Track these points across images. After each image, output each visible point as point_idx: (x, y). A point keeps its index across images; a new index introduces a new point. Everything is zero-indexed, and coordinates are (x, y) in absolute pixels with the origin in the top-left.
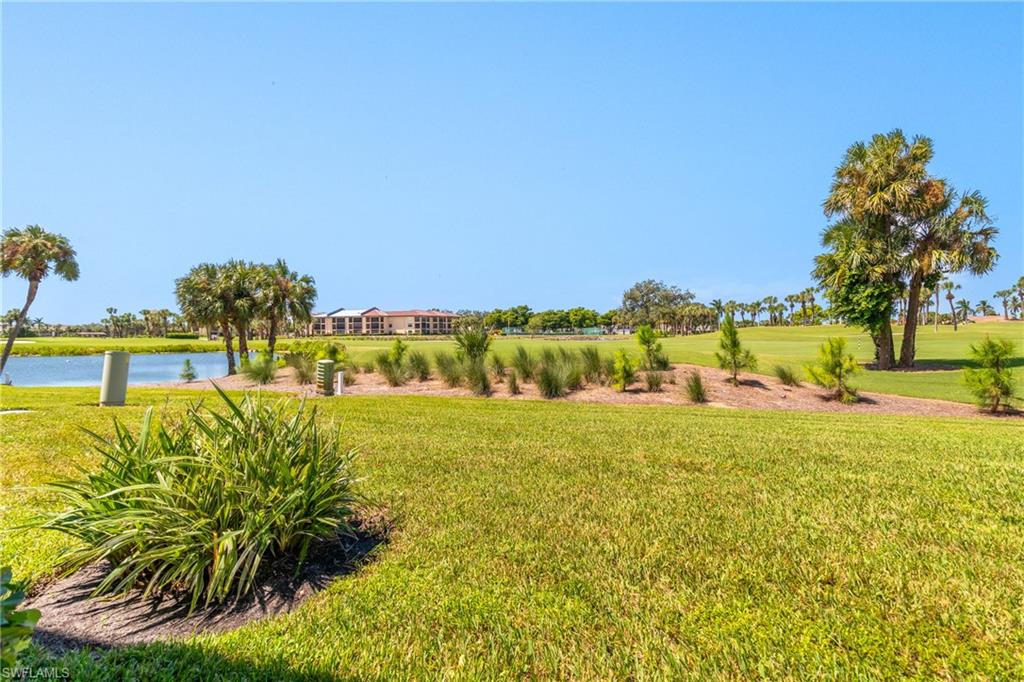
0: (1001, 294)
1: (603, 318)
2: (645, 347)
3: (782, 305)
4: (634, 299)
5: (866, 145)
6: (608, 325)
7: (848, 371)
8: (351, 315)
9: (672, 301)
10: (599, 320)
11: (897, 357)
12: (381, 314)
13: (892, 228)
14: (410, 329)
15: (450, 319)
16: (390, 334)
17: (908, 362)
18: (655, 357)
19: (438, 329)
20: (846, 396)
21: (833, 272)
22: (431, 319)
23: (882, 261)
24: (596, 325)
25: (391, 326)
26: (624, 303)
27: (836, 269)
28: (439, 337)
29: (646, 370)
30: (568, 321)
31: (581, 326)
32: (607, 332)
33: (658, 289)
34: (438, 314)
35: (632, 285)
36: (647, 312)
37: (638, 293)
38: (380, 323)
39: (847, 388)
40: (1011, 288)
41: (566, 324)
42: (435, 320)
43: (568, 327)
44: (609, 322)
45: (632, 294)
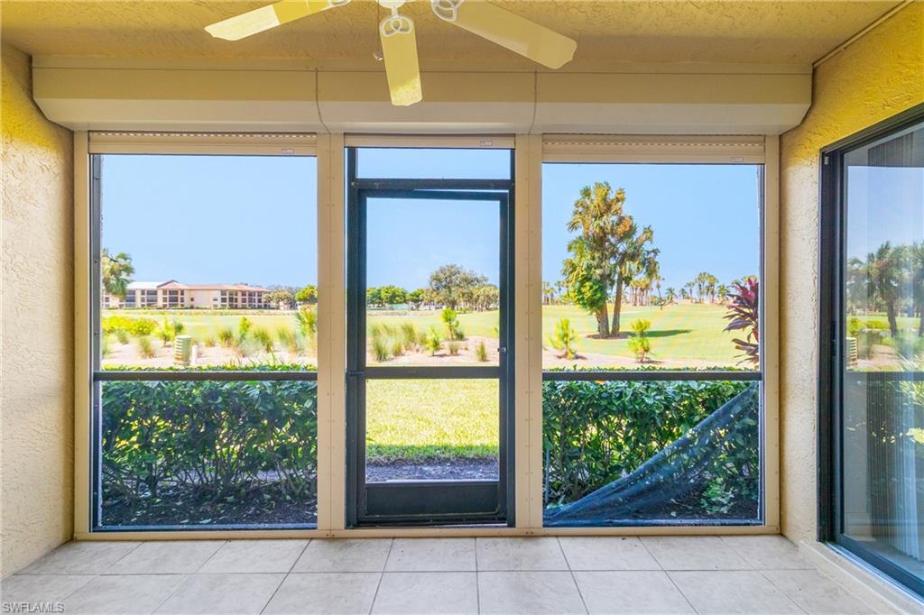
0: (689, 285)
1: (411, 295)
2: (448, 324)
3: (552, 289)
4: (439, 280)
5: (592, 188)
6: (415, 301)
7: (571, 339)
8: (143, 288)
9: (469, 283)
10: (408, 297)
11: (610, 330)
12: (181, 286)
13: (607, 244)
14: (216, 303)
15: (260, 294)
16: (192, 308)
17: (616, 334)
18: (455, 331)
19: (247, 303)
20: (570, 355)
21: (572, 272)
22: (240, 294)
23: (599, 266)
24: (405, 301)
25: (192, 300)
26: (431, 284)
27: (574, 270)
28: (248, 311)
29: (448, 340)
30: (380, 298)
31: (391, 302)
32: (415, 308)
33: (459, 273)
34: (246, 288)
35: (437, 268)
36: (450, 292)
37: (442, 276)
38: (179, 296)
39: (570, 350)
40: (694, 281)
41: (378, 300)
42: (244, 294)
43: (380, 303)
44: (417, 300)
45: (437, 276)
